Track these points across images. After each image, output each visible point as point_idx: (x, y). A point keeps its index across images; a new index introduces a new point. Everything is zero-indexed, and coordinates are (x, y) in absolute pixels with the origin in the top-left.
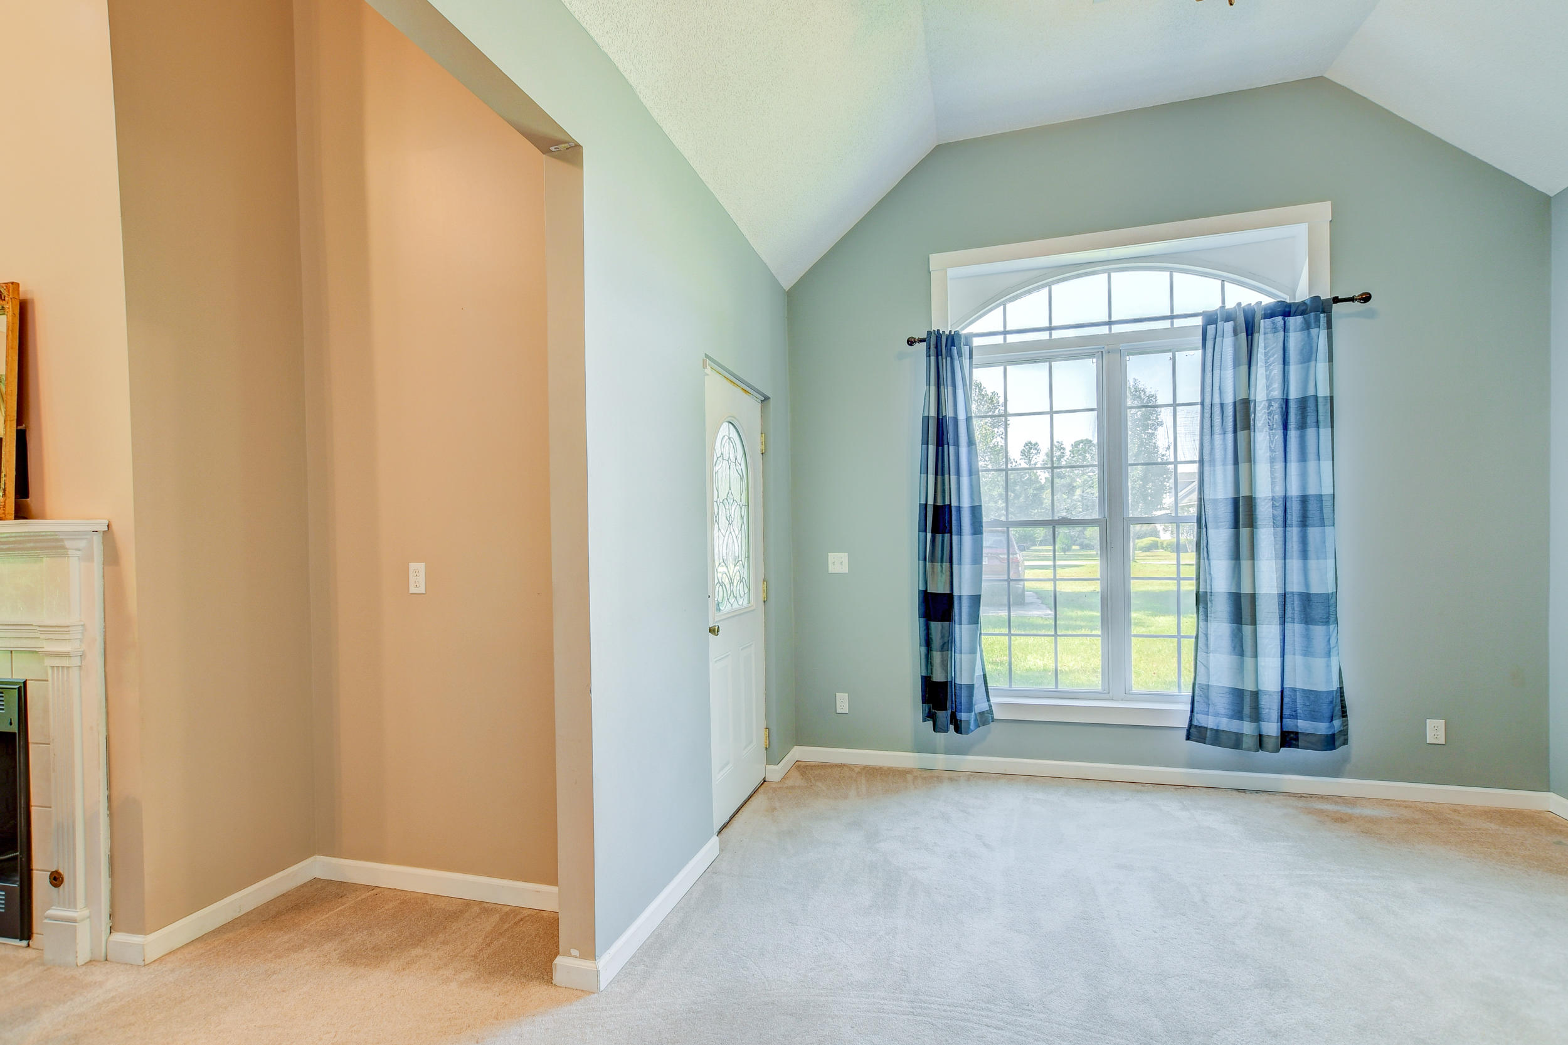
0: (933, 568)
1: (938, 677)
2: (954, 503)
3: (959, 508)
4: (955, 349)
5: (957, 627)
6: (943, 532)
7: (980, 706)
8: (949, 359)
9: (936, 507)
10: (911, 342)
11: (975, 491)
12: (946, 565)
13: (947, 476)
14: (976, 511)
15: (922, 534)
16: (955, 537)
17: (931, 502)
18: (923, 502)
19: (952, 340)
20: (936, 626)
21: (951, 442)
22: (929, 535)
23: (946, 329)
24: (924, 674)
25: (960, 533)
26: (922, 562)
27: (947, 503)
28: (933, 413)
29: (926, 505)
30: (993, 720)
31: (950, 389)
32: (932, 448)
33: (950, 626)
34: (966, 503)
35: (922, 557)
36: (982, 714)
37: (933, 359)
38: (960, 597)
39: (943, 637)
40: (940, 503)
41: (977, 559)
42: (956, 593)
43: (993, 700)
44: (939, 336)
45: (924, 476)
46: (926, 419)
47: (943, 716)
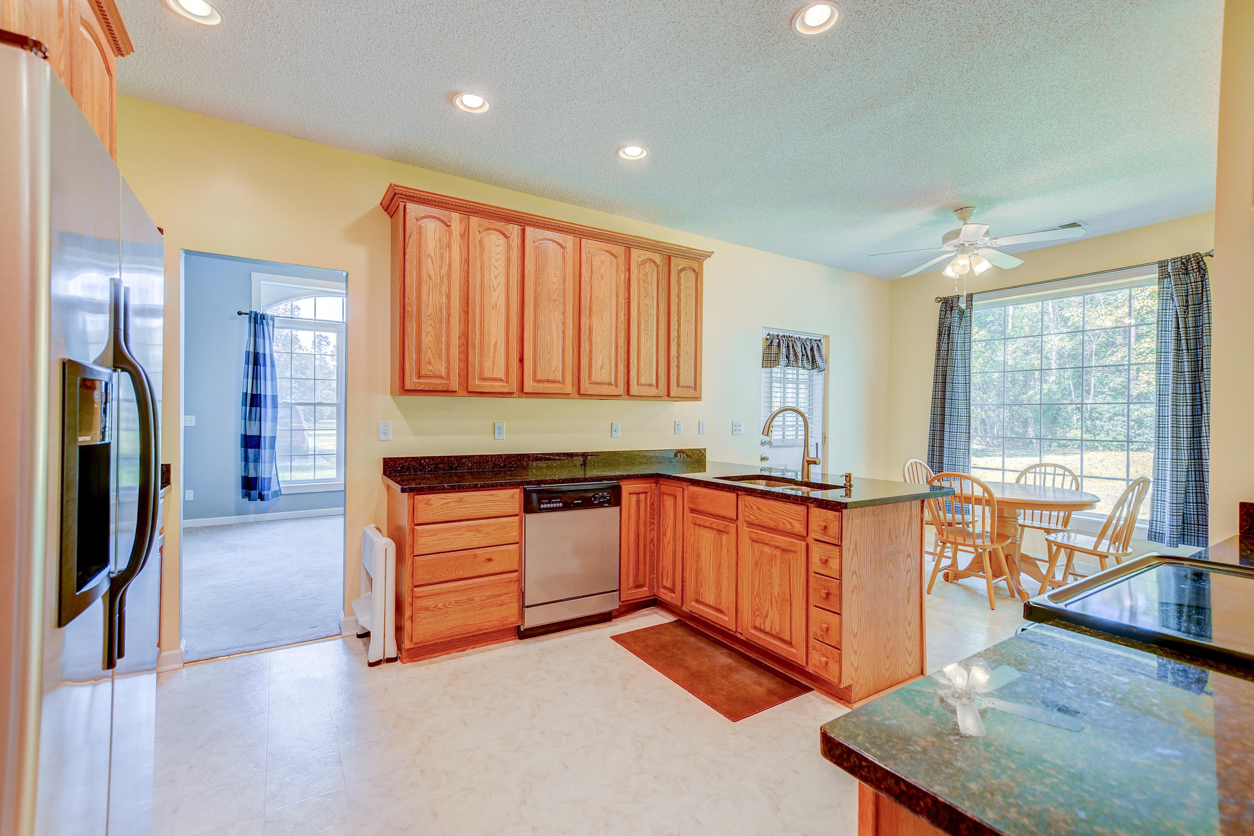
0: (250, 424)
1: (252, 474)
2: (263, 393)
3: (265, 396)
4: (265, 321)
5: (263, 451)
6: (256, 406)
7: (274, 487)
8: (261, 326)
9: (252, 395)
10: (240, 313)
11: (274, 387)
12: (258, 422)
13: (259, 380)
14: (275, 398)
15: (244, 407)
16: (263, 410)
17: (249, 392)
18: (245, 391)
19: (263, 317)
20: (251, 452)
21: (262, 365)
22: (248, 408)
23: (261, 312)
24: (243, 475)
25: (266, 407)
26: (243, 421)
27: (259, 393)
28: (252, 350)
29: (247, 393)
30: (281, 495)
31: (262, 340)
32: (251, 367)
33: (259, 450)
34: (269, 393)
35: (243, 418)
36: (275, 492)
37: (253, 325)
38: (265, 437)
39: (255, 456)
40: (254, 392)
41: (275, 419)
42: (263, 435)
43: (281, 486)
44: (256, 314)
45: (246, 379)
46: (248, 353)
47: (254, 493)
